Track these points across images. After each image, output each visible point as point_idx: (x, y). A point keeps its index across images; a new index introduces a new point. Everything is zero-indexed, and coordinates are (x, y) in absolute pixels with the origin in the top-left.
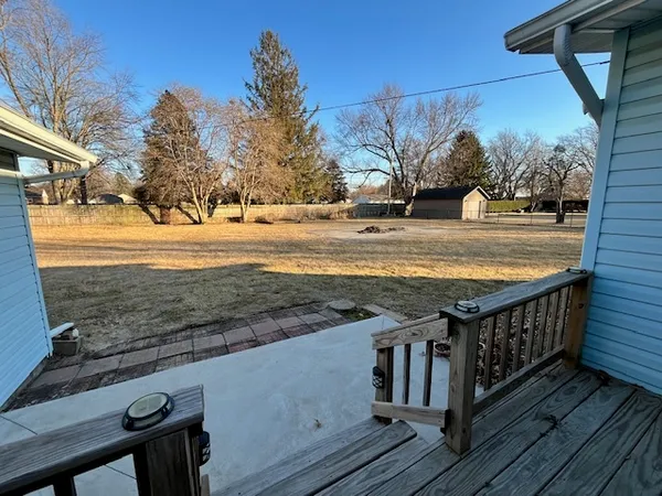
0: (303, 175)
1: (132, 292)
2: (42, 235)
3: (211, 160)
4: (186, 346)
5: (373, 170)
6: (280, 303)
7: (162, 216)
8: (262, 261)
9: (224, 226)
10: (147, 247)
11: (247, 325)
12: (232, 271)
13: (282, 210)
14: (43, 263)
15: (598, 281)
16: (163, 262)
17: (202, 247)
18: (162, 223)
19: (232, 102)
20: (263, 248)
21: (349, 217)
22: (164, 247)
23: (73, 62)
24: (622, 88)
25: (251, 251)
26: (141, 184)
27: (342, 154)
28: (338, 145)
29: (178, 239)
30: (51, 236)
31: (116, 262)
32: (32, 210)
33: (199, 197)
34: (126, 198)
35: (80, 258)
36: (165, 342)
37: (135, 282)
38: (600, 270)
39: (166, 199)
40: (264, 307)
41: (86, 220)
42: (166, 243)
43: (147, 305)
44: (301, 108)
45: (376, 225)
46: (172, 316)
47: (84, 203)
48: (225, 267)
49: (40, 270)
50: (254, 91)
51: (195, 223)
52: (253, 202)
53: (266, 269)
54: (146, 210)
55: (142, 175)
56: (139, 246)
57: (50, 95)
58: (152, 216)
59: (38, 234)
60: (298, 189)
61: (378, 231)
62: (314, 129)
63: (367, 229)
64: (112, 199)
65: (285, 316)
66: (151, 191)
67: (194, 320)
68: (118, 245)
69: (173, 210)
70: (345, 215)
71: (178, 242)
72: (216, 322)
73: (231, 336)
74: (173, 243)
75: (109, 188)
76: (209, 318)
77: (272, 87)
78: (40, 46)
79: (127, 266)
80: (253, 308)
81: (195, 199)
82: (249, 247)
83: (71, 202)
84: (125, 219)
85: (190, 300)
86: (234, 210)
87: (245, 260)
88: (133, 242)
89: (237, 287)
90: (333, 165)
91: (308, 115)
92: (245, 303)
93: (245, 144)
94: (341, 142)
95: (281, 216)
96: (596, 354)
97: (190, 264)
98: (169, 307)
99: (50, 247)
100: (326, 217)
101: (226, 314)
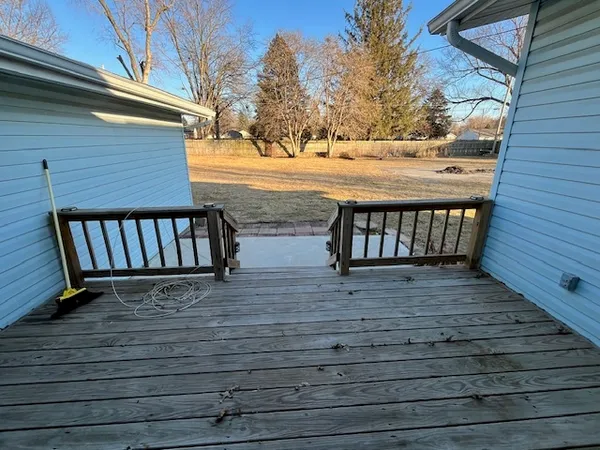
0: (394, 109)
1: (236, 201)
2: (193, 161)
3: (308, 97)
4: (255, 231)
5: (483, 99)
6: (321, 218)
7: (266, 149)
8: (326, 189)
9: (312, 159)
10: (251, 173)
11: (294, 226)
12: (300, 195)
13: (366, 146)
14: (193, 179)
15: (497, 208)
16: (258, 184)
17: (288, 175)
18: (265, 156)
19: (328, 40)
20: (333, 180)
21: (438, 156)
22: (262, 174)
23: (213, 21)
24: (529, 53)
25: (322, 181)
26: (255, 121)
27: (446, 82)
28: (442, 71)
29: (274, 169)
30: (198, 162)
31: (231, 182)
32: (188, 143)
33: (294, 134)
34: (245, 134)
35: (212, 177)
36: (245, 228)
37: (238, 195)
38: (499, 200)
39: (269, 135)
40: (308, 219)
41: (217, 152)
42: (264, 171)
43: (242, 208)
44: (402, 33)
45: (460, 165)
46: (252, 215)
47: (218, 138)
48: (296, 192)
49: (192, 183)
50: (353, 22)
51: (290, 156)
52: (340, 138)
53: (325, 196)
54: (255, 143)
55: (256, 114)
56: (247, 172)
57: (199, 52)
58: (259, 149)
59: (191, 161)
60: (385, 125)
61: (460, 171)
62: (412, 56)
63: (447, 169)
64: (236, 135)
65: (320, 226)
66: (259, 129)
67: (264, 220)
68: (234, 171)
69: (274, 144)
70: (434, 153)
71: (272, 171)
72: (275, 222)
73: (280, 231)
74: (269, 172)
75: (234, 125)
76: (273, 219)
77: (372, 15)
78: (193, 13)
79: (236, 185)
80: (301, 218)
81: (291, 135)
82: (322, 178)
83: (210, 137)
84: (241, 152)
85: (266, 208)
86: (321, 146)
87: (314, 188)
88: (244, 169)
89: (298, 205)
90: (437, 95)
91: (408, 40)
92: (299, 214)
93: (340, 80)
94: (446, 67)
95: (364, 153)
96: (488, 260)
97: (274, 187)
98: (252, 211)
99: (197, 170)
100: (411, 155)
101: (283, 219)
